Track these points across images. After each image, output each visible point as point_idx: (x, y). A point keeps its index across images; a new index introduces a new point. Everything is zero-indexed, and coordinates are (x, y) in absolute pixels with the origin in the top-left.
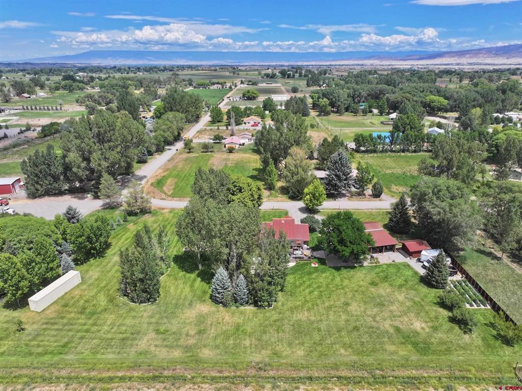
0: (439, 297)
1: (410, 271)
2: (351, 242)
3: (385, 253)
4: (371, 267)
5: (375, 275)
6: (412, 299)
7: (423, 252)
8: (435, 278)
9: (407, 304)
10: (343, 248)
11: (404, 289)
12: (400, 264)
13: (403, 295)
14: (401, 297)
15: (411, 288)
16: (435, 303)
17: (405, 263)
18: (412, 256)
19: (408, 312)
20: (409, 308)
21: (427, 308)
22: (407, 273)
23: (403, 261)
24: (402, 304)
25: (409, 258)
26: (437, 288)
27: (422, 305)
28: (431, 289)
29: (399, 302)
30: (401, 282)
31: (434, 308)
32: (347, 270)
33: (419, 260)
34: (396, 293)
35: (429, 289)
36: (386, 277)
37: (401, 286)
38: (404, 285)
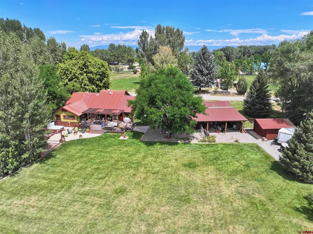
0: (306, 198)
1: (258, 154)
2: (164, 102)
3: (227, 133)
4: (200, 145)
5: (200, 155)
6: (248, 196)
7: (282, 130)
8: (299, 161)
9: (235, 205)
10: (153, 109)
11: (238, 178)
12: (244, 145)
13: (233, 187)
14: (227, 190)
15: (253, 178)
16: (297, 210)
17: (253, 144)
18: (265, 136)
19: (232, 223)
20: (236, 213)
21: (279, 217)
22: (253, 156)
23: (251, 142)
24: (225, 202)
25: (260, 140)
26: (302, 181)
27: (266, 210)
28: (291, 182)
29: (221, 199)
30: (238, 167)
31: (295, 221)
32: (163, 146)
33: (276, 142)
34: (222, 183)
35: (288, 181)
36: (216, 159)
37: (235, 172)
38: (241, 171)
